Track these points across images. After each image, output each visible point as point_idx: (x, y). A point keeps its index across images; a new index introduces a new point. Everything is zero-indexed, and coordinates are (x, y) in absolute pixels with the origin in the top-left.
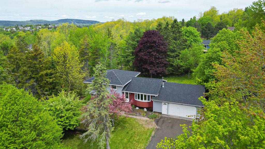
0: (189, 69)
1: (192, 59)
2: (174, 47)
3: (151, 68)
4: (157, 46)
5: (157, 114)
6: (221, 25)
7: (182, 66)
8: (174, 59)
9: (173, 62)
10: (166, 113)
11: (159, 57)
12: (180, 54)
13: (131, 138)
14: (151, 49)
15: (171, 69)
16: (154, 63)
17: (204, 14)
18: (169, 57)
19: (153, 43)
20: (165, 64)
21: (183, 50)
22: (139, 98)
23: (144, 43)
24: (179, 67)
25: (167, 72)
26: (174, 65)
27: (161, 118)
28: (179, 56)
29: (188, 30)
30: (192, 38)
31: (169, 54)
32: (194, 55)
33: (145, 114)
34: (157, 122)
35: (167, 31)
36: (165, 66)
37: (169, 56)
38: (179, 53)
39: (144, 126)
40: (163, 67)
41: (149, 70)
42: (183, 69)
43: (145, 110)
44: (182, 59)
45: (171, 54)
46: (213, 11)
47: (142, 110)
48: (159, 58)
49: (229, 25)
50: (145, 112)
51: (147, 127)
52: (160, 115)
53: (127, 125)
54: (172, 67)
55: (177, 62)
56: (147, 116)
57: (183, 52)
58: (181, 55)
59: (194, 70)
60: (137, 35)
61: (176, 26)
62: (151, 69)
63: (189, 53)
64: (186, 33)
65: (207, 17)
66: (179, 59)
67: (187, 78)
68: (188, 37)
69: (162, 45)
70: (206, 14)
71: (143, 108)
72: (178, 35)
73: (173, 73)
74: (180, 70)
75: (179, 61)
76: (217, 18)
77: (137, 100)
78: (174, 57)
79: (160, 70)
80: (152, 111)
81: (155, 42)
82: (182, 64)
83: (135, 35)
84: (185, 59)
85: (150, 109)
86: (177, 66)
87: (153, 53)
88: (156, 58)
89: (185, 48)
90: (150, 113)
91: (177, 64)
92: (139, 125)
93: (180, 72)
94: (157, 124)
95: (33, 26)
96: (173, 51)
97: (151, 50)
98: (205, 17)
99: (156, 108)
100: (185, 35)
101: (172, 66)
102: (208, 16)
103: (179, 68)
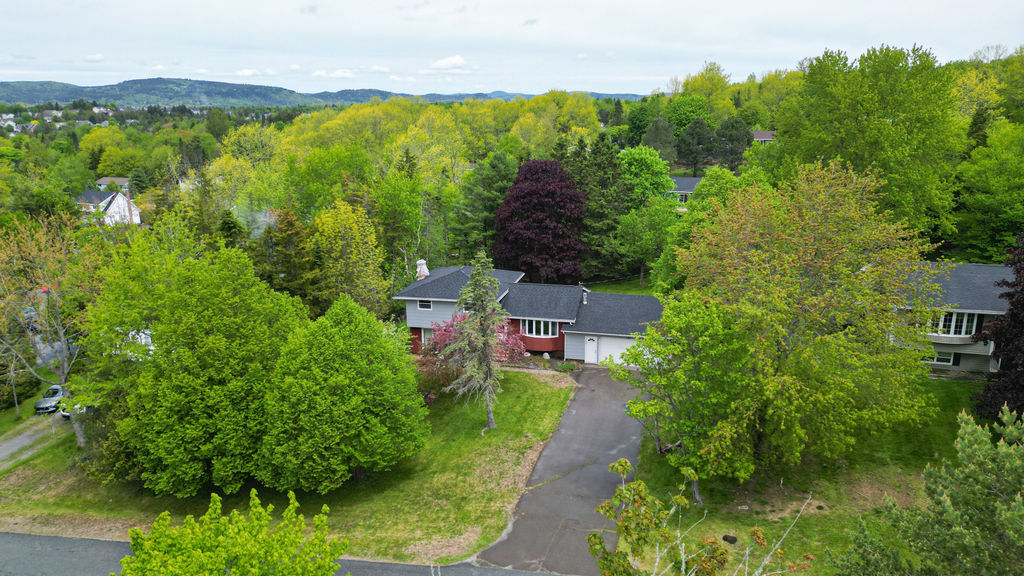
0: (641, 262)
1: (648, 236)
2: (602, 206)
3: (544, 263)
4: (558, 203)
5: (575, 363)
6: (733, 127)
7: (623, 256)
8: (604, 237)
9: (599, 246)
10: (594, 361)
11: (563, 232)
12: (618, 223)
13: (529, 404)
14: (543, 211)
15: (594, 263)
16: (549, 248)
17: (686, 85)
18: (588, 231)
19: (546, 196)
20: (579, 251)
21: (626, 214)
22: (531, 331)
23: (524, 197)
24: (616, 258)
25: (584, 272)
26: (604, 252)
27: (584, 370)
28: (615, 228)
29: (637, 157)
30: (647, 180)
31: (589, 223)
32: (652, 227)
33: (547, 365)
34: (577, 378)
35: (581, 162)
36: (580, 255)
37: (586, 228)
38: (615, 221)
39: (551, 384)
40: (574, 258)
41: (538, 268)
42: (628, 264)
43: (546, 356)
44: (623, 237)
45: (594, 225)
46: (711, 80)
47: (538, 357)
48: (563, 236)
49: (762, 125)
50: (548, 361)
51: (558, 386)
52: (581, 366)
53: (512, 385)
54: (597, 259)
55: (611, 245)
56: (552, 367)
57: (625, 219)
58: (620, 227)
59: (653, 265)
60: (499, 172)
61: (605, 150)
62: (543, 266)
63: (641, 222)
64: (630, 164)
65: (693, 100)
66: (615, 238)
67: (637, 287)
68: (636, 175)
69: (571, 200)
70: (689, 87)
71: (541, 353)
72: (610, 173)
73: (602, 274)
74: (620, 267)
75: (617, 242)
76: (724, 100)
77: (527, 335)
78: (600, 232)
79: (566, 266)
80: (561, 358)
81: (551, 194)
82: (622, 250)
83: (494, 173)
84: (630, 236)
85: (557, 352)
86: (612, 255)
87: (548, 221)
88: (556, 236)
89: (629, 208)
90: (559, 363)
91: (610, 250)
92: (540, 384)
93: (619, 272)
94: (578, 381)
95: (25, 110)
96: (601, 216)
97: (541, 216)
98: (688, 98)
99: (570, 350)
100: (629, 170)
101: (597, 255)
102: (696, 96)
103: (616, 261)
